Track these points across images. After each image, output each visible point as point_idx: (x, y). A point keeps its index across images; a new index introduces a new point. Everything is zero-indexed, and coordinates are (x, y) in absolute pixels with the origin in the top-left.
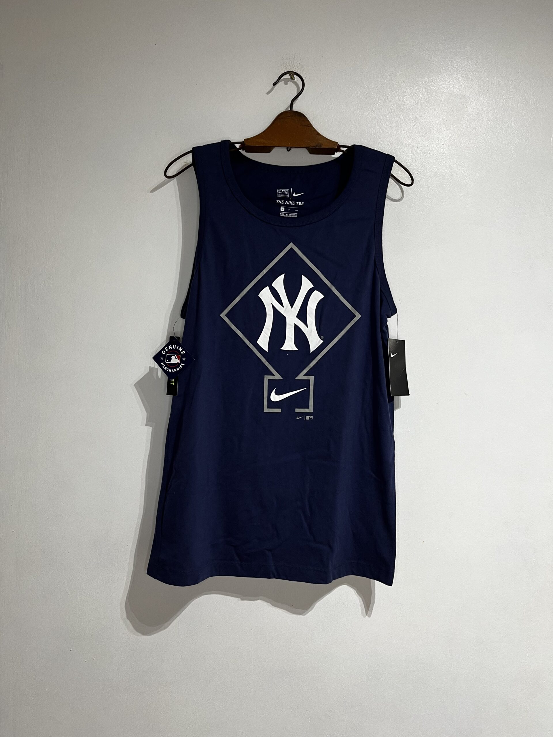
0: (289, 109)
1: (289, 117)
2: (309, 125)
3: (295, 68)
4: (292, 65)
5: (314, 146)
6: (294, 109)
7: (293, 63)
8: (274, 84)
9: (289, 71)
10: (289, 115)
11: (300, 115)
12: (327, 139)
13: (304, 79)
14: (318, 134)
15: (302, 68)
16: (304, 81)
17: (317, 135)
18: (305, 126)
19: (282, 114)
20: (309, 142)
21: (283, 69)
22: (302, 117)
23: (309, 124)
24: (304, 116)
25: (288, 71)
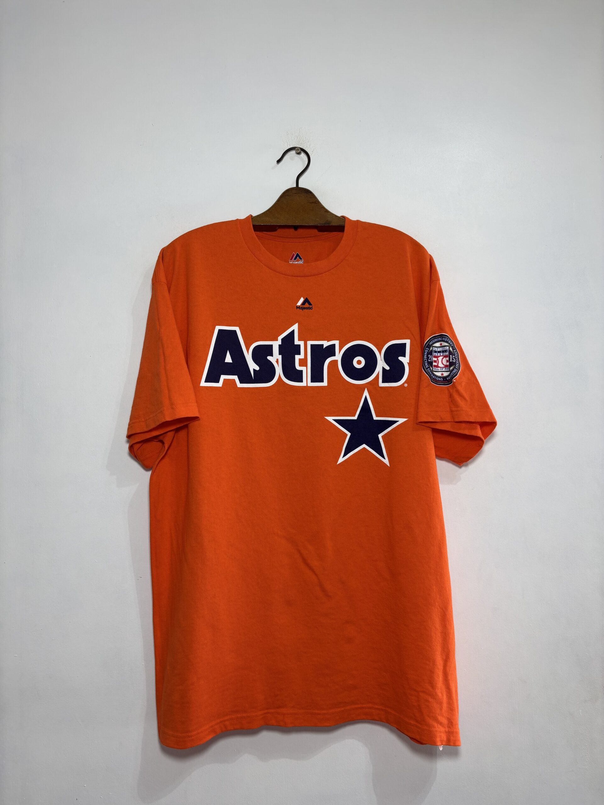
0: (295, 186)
1: (296, 194)
2: (317, 202)
3: (302, 142)
4: (298, 140)
5: (322, 224)
6: (300, 186)
7: (298, 138)
8: (279, 161)
9: (295, 146)
10: (295, 192)
11: (307, 192)
12: (336, 216)
13: (310, 155)
14: (327, 211)
15: (308, 142)
16: (310, 157)
17: (325, 212)
18: (313, 202)
19: (287, 191)
20: (318, 219)
21: (288, 145)
22: (309, 194)
24: (311, 193)
25: (293, 146)
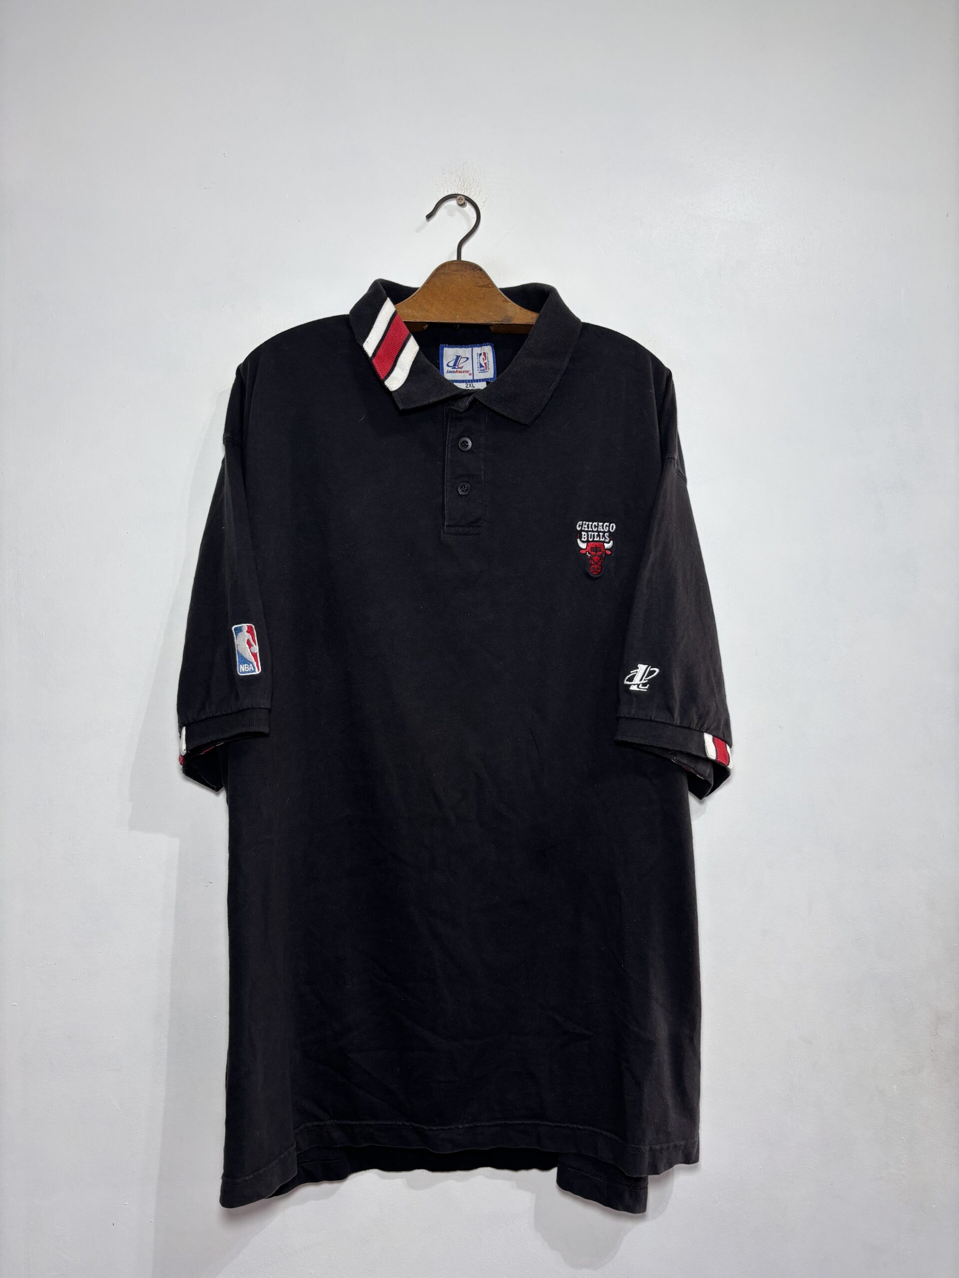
0: (455, 258)
1: (456, 271)
3: (465, 186)
4: (460, 183)
5: (498, 322)
6: (463, 258)
7: (461, 179)
8: (429, 217)
9: (456, 193)
10: (456, 269)
11: (475, 269)
13: (480, 207)
15: (478, 186)
16: (480, 210)
17: (504, 301)
18: (482, 287)
19: (443, 266)
20: (491, 314)
21: (446, 190)
22: (479, 271)
23: (489, 284)
24: (481, 270)
25: (454, 193)
